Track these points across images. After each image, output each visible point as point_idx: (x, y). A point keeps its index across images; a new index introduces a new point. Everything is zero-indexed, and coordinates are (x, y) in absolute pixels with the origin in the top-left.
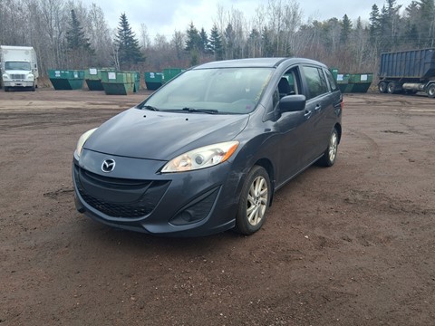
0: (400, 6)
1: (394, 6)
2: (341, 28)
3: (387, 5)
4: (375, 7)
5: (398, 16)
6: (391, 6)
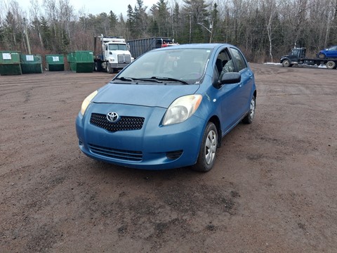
0: (146, 7)
1: (143, 7)
2: (110, 20)
3: (138, 6)
4: (129, 7)
5: (146, 14)
6: (141, 6)
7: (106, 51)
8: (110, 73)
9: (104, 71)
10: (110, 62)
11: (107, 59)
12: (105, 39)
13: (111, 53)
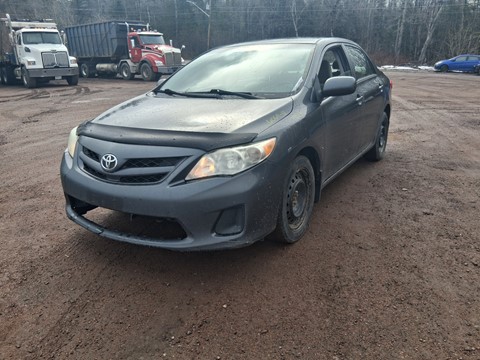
7: (18, 46)
8: (31, 87)
9: (19, 84)
10: (28, 67)
11: (22, 62)
12: (14, 24)
13: (28, 50)
